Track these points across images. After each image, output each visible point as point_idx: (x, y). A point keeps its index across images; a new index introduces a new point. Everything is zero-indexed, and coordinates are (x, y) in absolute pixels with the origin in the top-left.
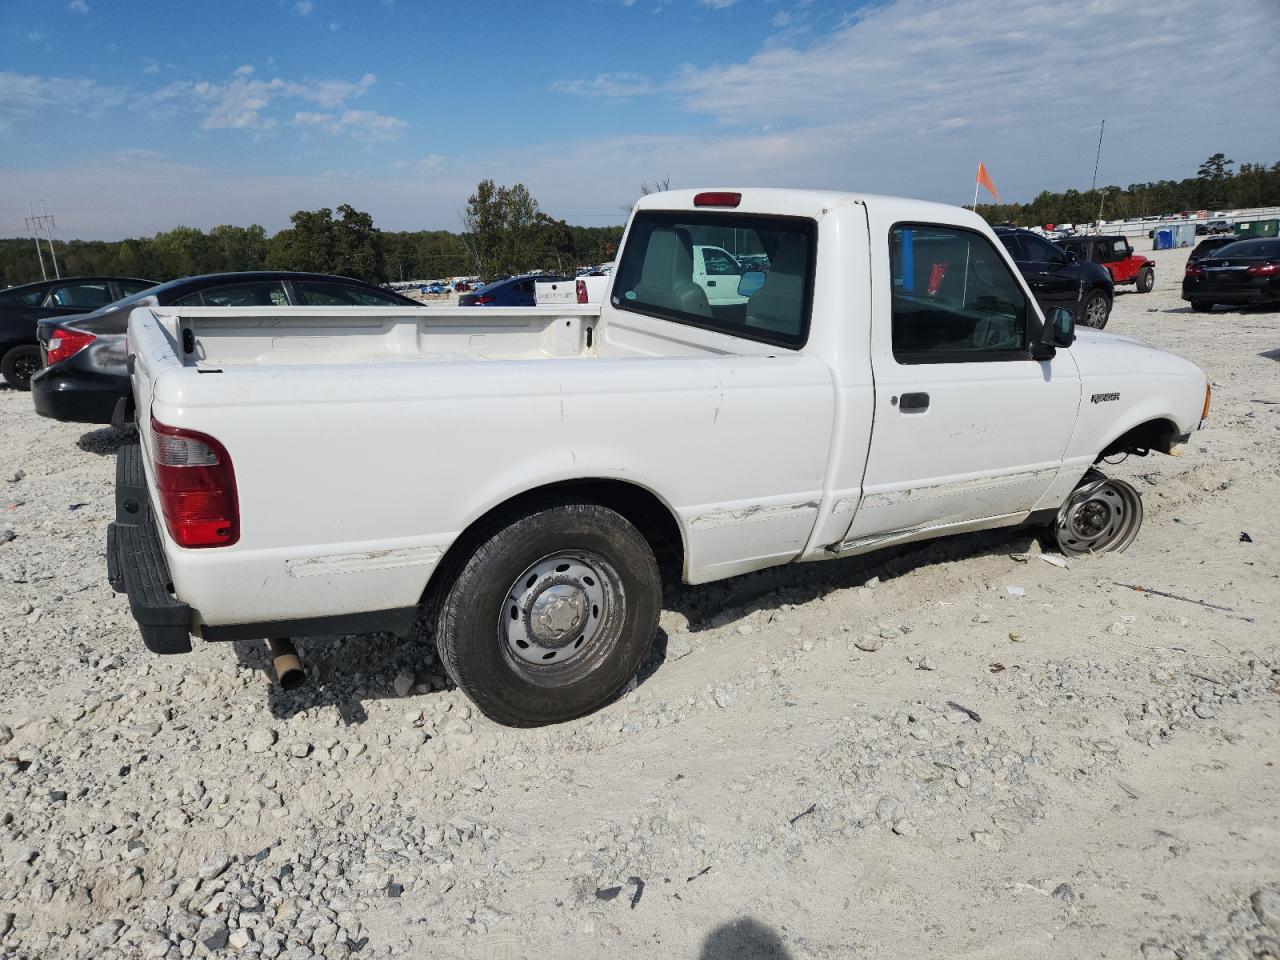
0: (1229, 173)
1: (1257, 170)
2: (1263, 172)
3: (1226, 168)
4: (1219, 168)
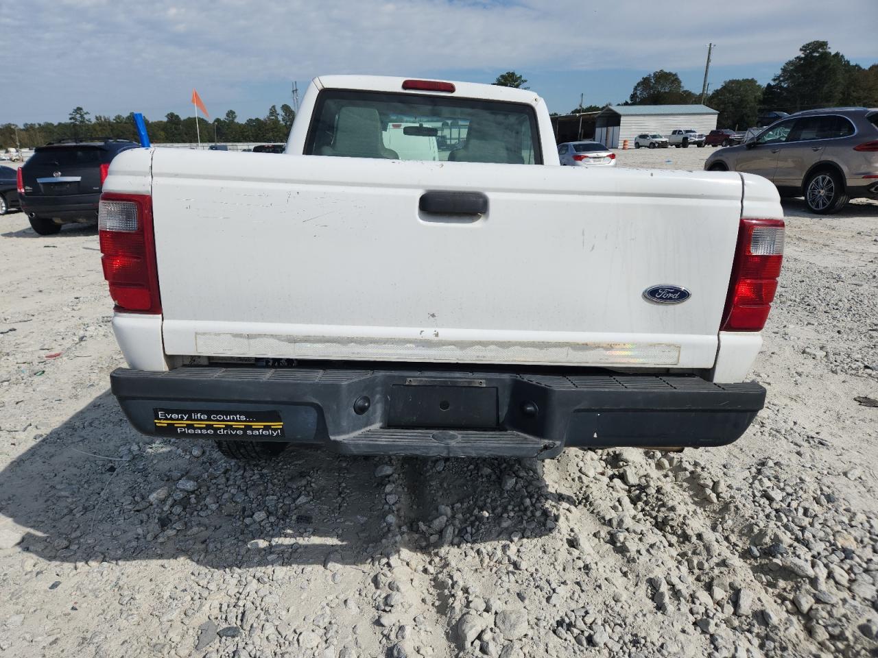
0: (89, 121)
1: (105, 119)
2: (109, 122)
3: (86, 117)
4: (82, 116)
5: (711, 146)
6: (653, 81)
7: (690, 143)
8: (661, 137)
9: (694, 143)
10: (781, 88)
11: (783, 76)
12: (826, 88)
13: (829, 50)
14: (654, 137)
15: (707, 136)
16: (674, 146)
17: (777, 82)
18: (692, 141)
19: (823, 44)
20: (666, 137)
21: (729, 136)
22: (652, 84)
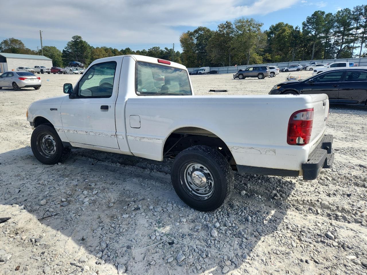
5: (53, 73)
6: (9, 42)
7: (44, 72)
8: (30, 69)
9: (46, 72)
10: (69, 52)
11: (68, 47)
12: (85, 54)
13: (82, 40)
14: (27, 68)
15: (51, 69)
16: (37, 73)
17: (66, 49)
18: (45, 71)
19: (80, 37)
20: (32, 69)
21: (60, 70)
22: (9, 44)
